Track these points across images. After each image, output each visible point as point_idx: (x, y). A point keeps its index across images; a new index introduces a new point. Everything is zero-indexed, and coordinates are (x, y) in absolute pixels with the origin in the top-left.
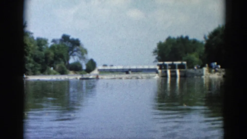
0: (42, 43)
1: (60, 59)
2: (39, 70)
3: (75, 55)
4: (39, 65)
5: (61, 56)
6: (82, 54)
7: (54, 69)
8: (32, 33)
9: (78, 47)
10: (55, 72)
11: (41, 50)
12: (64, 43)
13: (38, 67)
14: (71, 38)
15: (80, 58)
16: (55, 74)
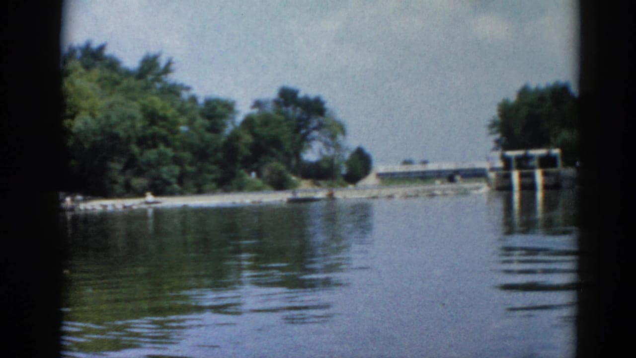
0: (220, 110)
1: (274, 150)
2: (214, 180)
3: (314, 139)
4: (213, 167)
5: (276, 143)
6: (333, 137)
7: (259, 175)
8: (188, 89)
9: (321, 119)
10: (259, 182)
11: (215, 129)
12: (284, 109)
13: (210, 172)
14: (301, 95)
15: (326, 144)
16: (258, 189)
